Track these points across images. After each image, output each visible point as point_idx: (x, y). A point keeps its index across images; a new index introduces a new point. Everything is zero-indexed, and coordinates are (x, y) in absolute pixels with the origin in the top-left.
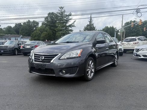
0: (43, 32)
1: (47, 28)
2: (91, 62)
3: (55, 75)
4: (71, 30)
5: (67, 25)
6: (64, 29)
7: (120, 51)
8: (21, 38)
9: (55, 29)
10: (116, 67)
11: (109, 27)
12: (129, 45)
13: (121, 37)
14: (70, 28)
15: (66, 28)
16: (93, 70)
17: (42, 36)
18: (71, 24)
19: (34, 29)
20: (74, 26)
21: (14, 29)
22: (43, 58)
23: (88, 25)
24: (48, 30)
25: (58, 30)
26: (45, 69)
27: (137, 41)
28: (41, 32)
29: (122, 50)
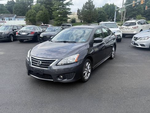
0: (38, 11)
1: (43, 6)
2: (87, 63)
3: (53, 80)
4: (69, 8)
5: (64, 3)
6: (60, 8)
7: (119, 38)
8: (16, 18)
9: (51, 8)
10: (113, 60)
11: (109, 4)
12: (129, 29)
13: (122, 16)
14: (68, 7)
15: (63, 6)
16: (90, 71)
17: (37, 16)
18: (69, 2)
19: (29, 6)
20: (72, 4)
21: (6, 7)
22: (41, 63)
23: (87, 3)
24: (44, 9)
25: (55, 9)
26: (43, 74)
27: (137, 25)
28: (36, 11)
29: (121, 37)
